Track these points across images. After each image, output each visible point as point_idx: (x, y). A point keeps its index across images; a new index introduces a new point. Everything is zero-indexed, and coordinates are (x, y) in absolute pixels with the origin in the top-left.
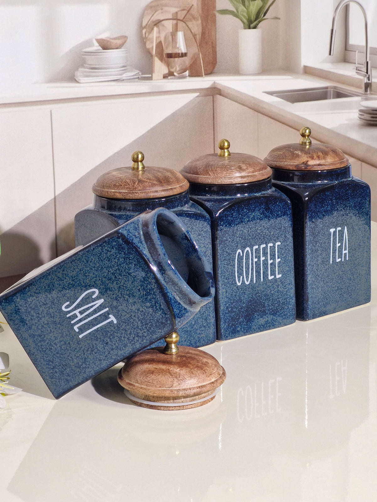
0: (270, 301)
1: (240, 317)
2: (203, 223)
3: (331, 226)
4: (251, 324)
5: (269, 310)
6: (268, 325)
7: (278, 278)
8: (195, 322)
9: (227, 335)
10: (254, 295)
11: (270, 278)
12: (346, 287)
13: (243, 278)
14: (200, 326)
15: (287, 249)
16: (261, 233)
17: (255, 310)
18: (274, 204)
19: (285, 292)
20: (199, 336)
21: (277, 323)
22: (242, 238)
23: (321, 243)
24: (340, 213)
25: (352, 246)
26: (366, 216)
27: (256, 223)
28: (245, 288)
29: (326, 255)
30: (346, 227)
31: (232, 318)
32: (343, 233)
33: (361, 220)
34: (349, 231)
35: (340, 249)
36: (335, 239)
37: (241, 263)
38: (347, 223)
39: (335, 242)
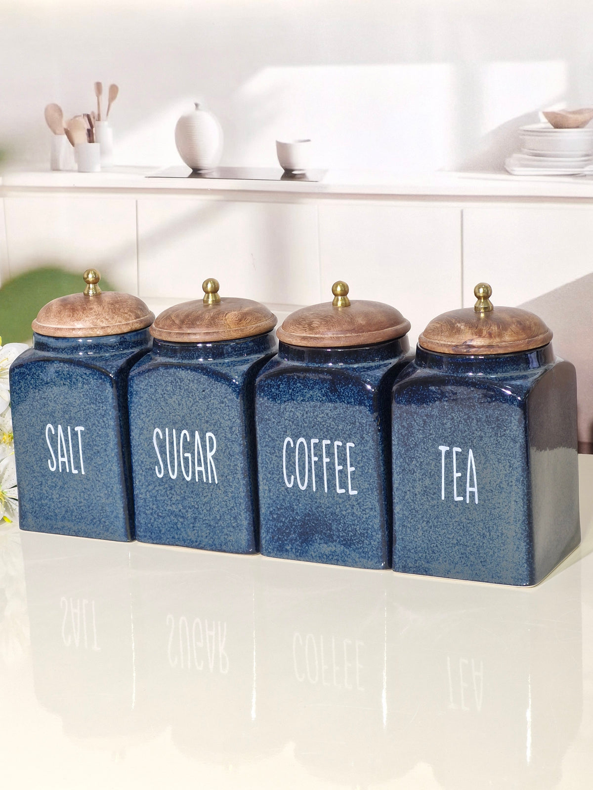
0: (340, 524)
1: (292, 533)
3: (441, 442)
4: (308, 547)
5: (338, 537)
6: (335, 558)
7: (353, 495)
8: (220, 517)
9: (269, 550)
10: (313, 508)
11: (339, 491)
13: (295, 478)
14: (228, 524)
15: (365, 457)
16: (324, 423)
17: (316, 530)
18: (344, 386)
19: (364, 519)
20: (226, 537)
21: (350, 560)
22: (293, 422)
23: (421, 462)
24: (459, 426)
25: (486, 484)
26: (512, 443)
27: (314, 407)
28: (299, 493)
29: (432, 484)
30: (471, 451)
31: (278, 529)
32: (465, 458)
33: (503, 447)
34: (478, 458)
35: (462, 482)
36: (450, 464)
37: (292, 457)
38: (473, 444)
39: (450, 469)
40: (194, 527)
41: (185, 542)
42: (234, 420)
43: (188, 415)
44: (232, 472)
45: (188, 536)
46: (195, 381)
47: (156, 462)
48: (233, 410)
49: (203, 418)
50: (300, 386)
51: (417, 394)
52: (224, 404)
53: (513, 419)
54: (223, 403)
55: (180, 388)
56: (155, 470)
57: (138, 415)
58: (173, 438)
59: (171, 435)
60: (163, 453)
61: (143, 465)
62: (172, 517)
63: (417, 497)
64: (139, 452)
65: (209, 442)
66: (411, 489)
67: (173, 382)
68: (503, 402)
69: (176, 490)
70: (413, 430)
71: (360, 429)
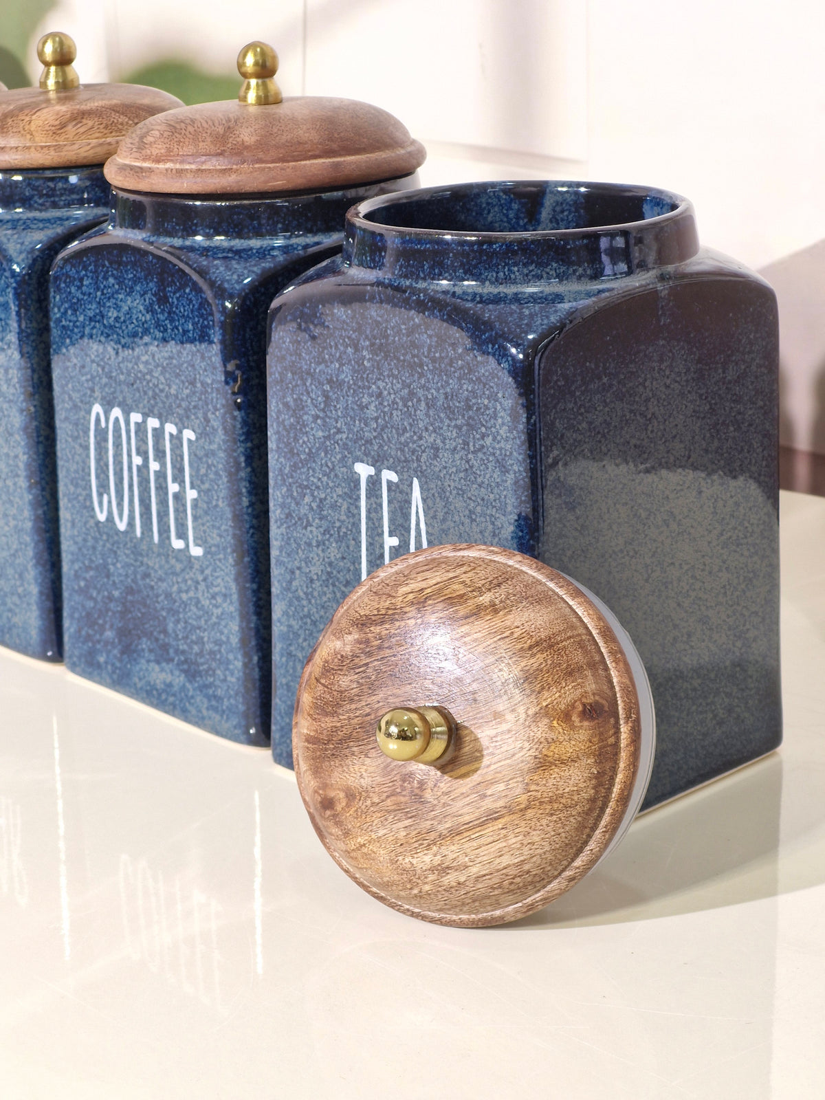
0: (179, 622)
1: (108, 626)
3: (359, 453)
4: (131, 665)
5: (176, 652)
7: (196, 557)
10: (138, 577)
11: (176, 543)
13: (110, 502)
15: (213, 469)
16: (149, 377)
17: (143, 627)
18: (179, 289)
19: (214, 619)
20: (10, 615)
23: (321, 500)
24: (392, 414)
28: (116, 538)
29: (343, 558)
30: (416, 481)
31: (88, 614)
32: (406, 501)
33: (479, 480)
34: (430, 502)
36: (376, 512)
37: (104, 450)
38: (421, 467)
39: (377, 524)
44: (12, 472)
50: (113, 285)
53: (499, 407)
63: (314, 586)
66: (303, 564)
70: (305, 417)
71: (203, 397)
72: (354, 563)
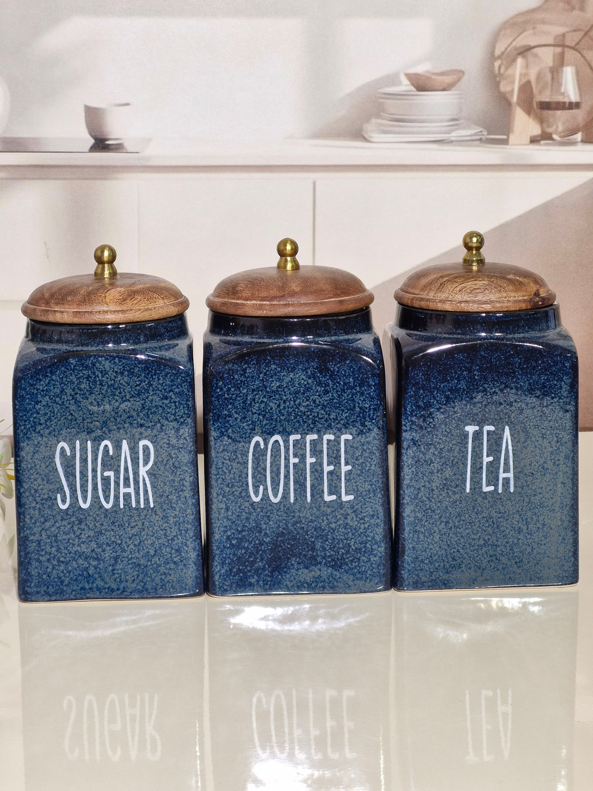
0: (326, 540)
1: (258, 560)
2: (172, 378)
3: (468, 421)
4: (282, 576)
5: (324, 558)
6: (320, 585)
7: (347, 502)
8: (155, 551)
9: (225, 587)
10: (290, 525)
11: (328, 498)
12: (508, 545)
13: (266, 489)
14: (166, 559)
15: (368, 451)
16: (309, 413)
17: (293, 551)
18: (340, 362)
19: (361, 530)
20: (163, 577)
21: (341, 585)
22: (264, 416)
23: (441, 449)
25: (525, 466)
26: (561, 413)
27: (296, 393)
28: (269, 508)
29: (455, 474)
30: (507, 428)
31: (239, 558)
32: (499, 438)
33: (549, 419)
34: (516, 435)
35: (493, 467)
36: (479, 447)
37: (262, 461)
38: (511, 420)
39: (479, 453)
40: (113, 570)
41: (100, 593)
42: (182, 420)
43: (112, 419)
44: (176, 490)
45: (106, 583)
46: (126, 373)
47: (58, 489)
48: (182, 406)
49: (135, 422)
50: (276, 369)
51: (438, 364)
52: (168, 400)
53: (563, 383)
54: (166, 398)
55: (101, 384)
56: (56, 499)
57: (32, 427)
58: (86, 453)
59: (84, 449)
60: (70, 475)
61: (37, 495)
62: (80, 561)
63: (434, 492)
64: (32, 477)
65: (144, 452)
66: (427, 483)
67: (91, 377)
68: (552, 364)
69: (88, 524)
71: (361, 415)
72: (462, 476)
